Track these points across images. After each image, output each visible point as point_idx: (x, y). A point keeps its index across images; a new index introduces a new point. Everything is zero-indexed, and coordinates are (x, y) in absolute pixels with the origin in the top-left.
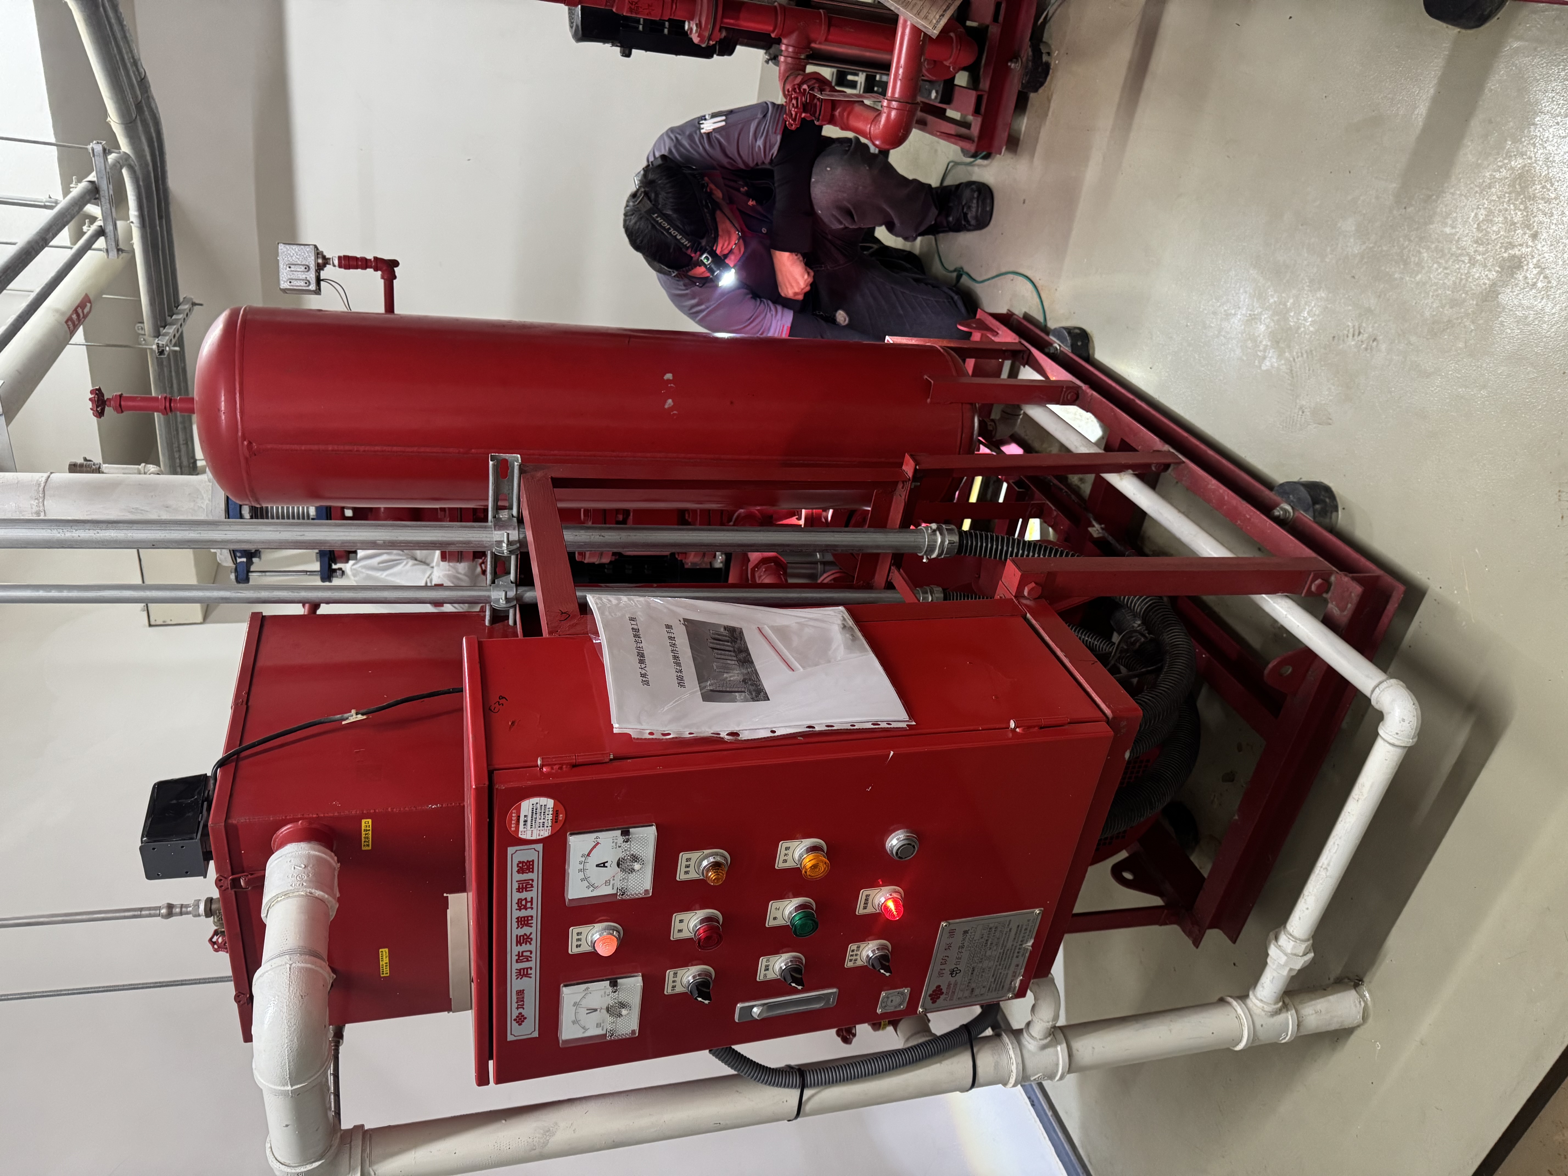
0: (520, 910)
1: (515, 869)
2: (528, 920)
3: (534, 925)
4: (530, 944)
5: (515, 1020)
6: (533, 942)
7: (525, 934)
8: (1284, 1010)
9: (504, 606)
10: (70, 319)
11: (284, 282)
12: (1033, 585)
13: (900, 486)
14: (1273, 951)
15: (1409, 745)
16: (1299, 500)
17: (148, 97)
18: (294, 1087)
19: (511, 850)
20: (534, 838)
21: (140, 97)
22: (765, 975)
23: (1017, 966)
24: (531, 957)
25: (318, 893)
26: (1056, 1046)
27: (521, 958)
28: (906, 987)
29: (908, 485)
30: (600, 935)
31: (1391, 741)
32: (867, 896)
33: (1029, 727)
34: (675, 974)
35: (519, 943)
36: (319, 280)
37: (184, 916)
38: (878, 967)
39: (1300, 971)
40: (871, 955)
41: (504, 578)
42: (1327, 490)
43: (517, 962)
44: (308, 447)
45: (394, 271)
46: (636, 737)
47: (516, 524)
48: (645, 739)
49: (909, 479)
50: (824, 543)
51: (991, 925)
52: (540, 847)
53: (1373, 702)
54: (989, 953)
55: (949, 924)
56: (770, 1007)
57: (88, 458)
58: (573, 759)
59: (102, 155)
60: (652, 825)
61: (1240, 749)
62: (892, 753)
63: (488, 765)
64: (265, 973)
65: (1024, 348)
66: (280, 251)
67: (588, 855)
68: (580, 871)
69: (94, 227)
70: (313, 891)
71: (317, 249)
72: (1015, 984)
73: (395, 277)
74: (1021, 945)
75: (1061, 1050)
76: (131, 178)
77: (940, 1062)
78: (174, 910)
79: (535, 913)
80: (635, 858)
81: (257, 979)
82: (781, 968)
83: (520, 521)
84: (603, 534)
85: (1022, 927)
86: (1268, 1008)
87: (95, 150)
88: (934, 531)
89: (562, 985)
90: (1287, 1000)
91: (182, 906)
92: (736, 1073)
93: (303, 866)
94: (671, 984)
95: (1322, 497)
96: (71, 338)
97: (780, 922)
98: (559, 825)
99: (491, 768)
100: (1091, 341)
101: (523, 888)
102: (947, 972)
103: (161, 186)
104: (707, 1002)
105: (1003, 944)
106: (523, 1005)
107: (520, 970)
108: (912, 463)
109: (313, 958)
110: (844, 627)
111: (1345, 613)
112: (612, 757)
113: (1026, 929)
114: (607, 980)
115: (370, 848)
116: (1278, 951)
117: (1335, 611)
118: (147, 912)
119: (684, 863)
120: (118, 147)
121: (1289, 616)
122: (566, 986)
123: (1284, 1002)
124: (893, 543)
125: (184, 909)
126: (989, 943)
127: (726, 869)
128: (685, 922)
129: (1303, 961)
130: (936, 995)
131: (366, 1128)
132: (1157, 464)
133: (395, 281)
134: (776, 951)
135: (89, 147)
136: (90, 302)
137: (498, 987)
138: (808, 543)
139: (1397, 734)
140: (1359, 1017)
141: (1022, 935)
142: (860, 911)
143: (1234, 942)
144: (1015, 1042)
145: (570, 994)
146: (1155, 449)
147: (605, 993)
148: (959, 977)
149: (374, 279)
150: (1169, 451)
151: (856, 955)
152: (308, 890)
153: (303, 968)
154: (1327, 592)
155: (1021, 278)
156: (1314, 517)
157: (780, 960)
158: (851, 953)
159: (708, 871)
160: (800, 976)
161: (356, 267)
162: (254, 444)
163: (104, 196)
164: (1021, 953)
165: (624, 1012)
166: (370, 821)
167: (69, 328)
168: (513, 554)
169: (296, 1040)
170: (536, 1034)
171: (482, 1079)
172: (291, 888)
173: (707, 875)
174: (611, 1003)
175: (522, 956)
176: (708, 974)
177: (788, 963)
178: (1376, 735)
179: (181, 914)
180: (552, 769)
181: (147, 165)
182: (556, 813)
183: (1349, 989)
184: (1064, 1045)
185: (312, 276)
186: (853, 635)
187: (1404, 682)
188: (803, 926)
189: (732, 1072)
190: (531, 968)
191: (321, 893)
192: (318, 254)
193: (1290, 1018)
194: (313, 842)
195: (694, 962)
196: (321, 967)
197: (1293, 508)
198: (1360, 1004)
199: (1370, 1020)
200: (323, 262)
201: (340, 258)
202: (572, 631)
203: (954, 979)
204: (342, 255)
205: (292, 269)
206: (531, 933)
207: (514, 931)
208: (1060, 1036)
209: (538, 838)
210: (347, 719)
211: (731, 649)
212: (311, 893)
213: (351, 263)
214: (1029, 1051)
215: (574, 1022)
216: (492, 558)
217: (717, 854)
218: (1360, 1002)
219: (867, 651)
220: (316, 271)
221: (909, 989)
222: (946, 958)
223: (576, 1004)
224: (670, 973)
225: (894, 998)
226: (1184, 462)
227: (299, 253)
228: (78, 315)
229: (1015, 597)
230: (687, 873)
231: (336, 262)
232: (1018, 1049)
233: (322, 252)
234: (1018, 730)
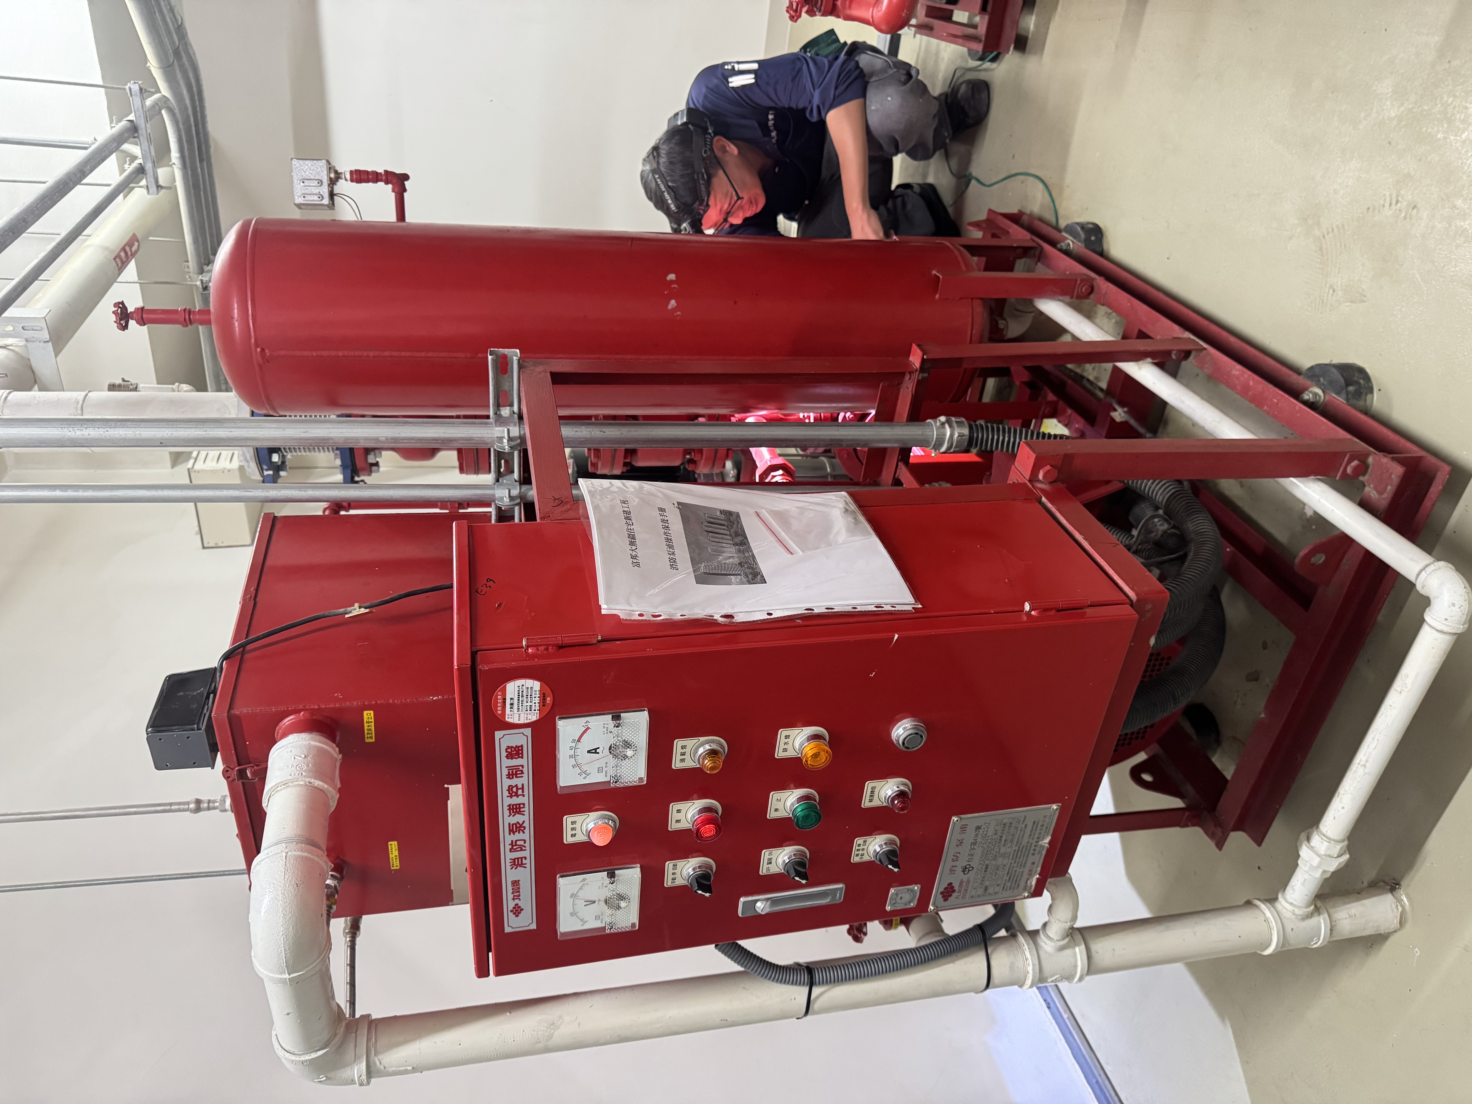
0: (511, 797)
1: (504, 754)
2: (520, 808)
3: (526, 813)
4: (524, 833)
5: (511, 911)
6: (527, 831)
7: (518, 822)
8: (1316, 914)
9: (508, 504)
10: (118, 256)
11: (299, 197)
12: (1048, 467)
13: (907, 377)
14: (1305, 852)
15: (1459, 632)
16: (1331, 382)
17: (186, 44)
18: (292, 975)
19: (498, 734)
20: (522, 722)
21: (177, 43)
22: (768, 869)
23: (1033, 863)
24: (525, 847)
25: (318, 783)
26: (1074, 947)
27: (514, 846)
28: (916, 884)
29: (916, 377)
30: (595, 824)
31: (1439, 628)
32: (873, 788)
33: (1046, 610)
34: (675, 866)
35: (511, 831)
36: (332, 195)
37: (211, 811)
38: (885, 862)
39: (1333, 873)
40: (878, 849)
41: (508, 477)
42: (1361, 371)
43: (511, 851)
44: (320, 353)
45: (404, 185)
46: (625, 618)
47: (517, 420)
48: (635, 620)
49: (917, 370)
50: (829, 437)
51: (1005, 821)
52: (528, 731)
53: (1419, 587)
54: (1003, 850)
55: (961, 819)
56: (774, 902)
57: (126, 379)
58: (559, 639)
59: (138, 94)
60: (644, 710)
61: (1265, 647)
62: (896, 636)
63: (471, 646)
64: (262, 861)
65: (1035, 245)
66: (293, 166)
67: (579, 740)
68: (571, 757)
69: (135, 164)
70: (312, 781)
71: (330, 164)
72: (1031, 883)
73: (405, 190)
74: (1038, 842)
75: (1079, 951)
76: (171, 120)
77: (953, 962)
78: (202, 806)
79: (526, 800)
80: (627, 745)
81: (255, 867)
82: (784, 861)
83: (521, 417)
84: (604, 430)
85: (1038, 824)
86: (1298, 912)
87: (132, 90)
88: (943, 424)
89: (558, 876)
90: (1319, 904)
91: (209, 801)
92: (742, 969)
93: (303, 756)
94: (671, 877)
95: (1356, 379)
96: (119, 275)
97: (782, 814)
98: (547, 709)
99: (474, 649)
100: (1104, 237)
101: (513, 775)
102: (959, 870)
103: (201, 130)
104: (707, 895)
105: (1018, 841)
106: (519, 896)
107: (514, 859)
108: (919, 352)
109: (309, 847)
110: (846, 510)
111: (1385, 495)
112: (600, 638)
113: (1043, 826)
114: (604, 871)
115: (373, 740)
116: (1310, 852)
117: (1372, 495)
118: (177, 807)
119: (680, 750)
120: (158, 91)
121: (1322, 500)
122: (562, 877)
123: (1316, 906)
124: (900, 437)
125: (211, 805)
126: (1004, 838)
127: (723, 758)
128: (683, 812)
129: (1337, 863)
130: (948, 892)
131: (374, 1017)
132: (1178, 351)
133: (405, 194)
134: (779, 843)
135: (127, 87)
136: (138, 241)
137: (492, 878)
138: (813, 437)
139: (1446, 619)
140: (1396, 921)
141: (1038, 831)
142: (866, 803)
143: (1259, 844)
144: (1031, 942)
145: (566, 885)
146: (1175, 336)
147: (603, 884)
148: (972, 875)
149: (385, 191)
150: (1190, 338)
151: (863, 850)
152: (307, 780)
153: (299, 856)
154: (1364, 474)
155: (1031, 178)
156: (1347, 400)
157: (783, 853)
158: (857, 848)
159: (704, 759)
160: (804, 870)
161: (367, 181)
162: (267, 351)
163: (142, 135)
164: (1037, 850)
165: (623, 904)
166: (372, 712)
167: (117, 265)
168: (515, 449)
169: (291, 928)
170: (534, 926)
171: (482, 971)
172: (290, 777)
173: (703, 763)
174: (609, 894)
175: (516, 845)
176: (709, 867)
177: (791, 856)
178: (1422, 621)
179: (209, 809)
180: (538, 650)
181: (186, 108)
182: (543, 697)
183: (1386, 893)
184: (1083, 946)
185: (325, 190)
186: (855, 519)
187: (1453, 565)
188: (806, 817)
189: (739, 968)
190: (525, 858)
191: (321, 783)
192: (330, 168)
193: (1322, 922)
194: (314, 733)
195: (694, 855)
196: (318, 856)
197: (1324, 392)
198: (1397, 909)
199: (1408, 927)
200: (335, 178)
201: (351, 172)
202: (565, 516)
203: (966, 876)
204: (353, 169)
205: (306, 184)
206: (524, 822)
207: (505, 819)
208: (1078, 937)
209: (526, 722)
210: (350, 612)
211: (728, 533)
212: (311, 783)
213: (362, 177)
214: (1046, 952)
215: (572, 914)
216: (495, 456)
217: (713, 741)
218: (1397, 906)
219: (870, 534)
220: (329, 185)
221: (919, 886)
222: (958, 855)
223: (573, 896)
224: (669, 865)
225: (902, 895)
226: (1205, 349)
227: (312, 168)
228: (126, 253)
229: (1029, 481)
230: (683, 760)
231: (348, 176)
232: (1034, 950)
233: (334, 167)
234: (1033, 613)
